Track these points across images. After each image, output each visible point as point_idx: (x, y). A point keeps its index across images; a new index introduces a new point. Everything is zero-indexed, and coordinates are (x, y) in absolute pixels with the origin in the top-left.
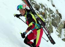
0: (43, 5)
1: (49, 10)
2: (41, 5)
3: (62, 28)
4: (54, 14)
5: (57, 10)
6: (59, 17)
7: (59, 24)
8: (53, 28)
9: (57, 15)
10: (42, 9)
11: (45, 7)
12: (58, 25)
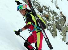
0: (47, 7)
1: (53, 12)
2: (44, 6)
3: (67, 31)
4: (58, 17)
5: (61, 13)
6: (63, 19)
7: (64, 27)
8: (57, 31)
9: (61, 18)
10: (45, 12)
11: (48, 9)
12: (62, 28)
